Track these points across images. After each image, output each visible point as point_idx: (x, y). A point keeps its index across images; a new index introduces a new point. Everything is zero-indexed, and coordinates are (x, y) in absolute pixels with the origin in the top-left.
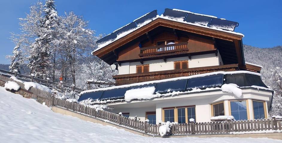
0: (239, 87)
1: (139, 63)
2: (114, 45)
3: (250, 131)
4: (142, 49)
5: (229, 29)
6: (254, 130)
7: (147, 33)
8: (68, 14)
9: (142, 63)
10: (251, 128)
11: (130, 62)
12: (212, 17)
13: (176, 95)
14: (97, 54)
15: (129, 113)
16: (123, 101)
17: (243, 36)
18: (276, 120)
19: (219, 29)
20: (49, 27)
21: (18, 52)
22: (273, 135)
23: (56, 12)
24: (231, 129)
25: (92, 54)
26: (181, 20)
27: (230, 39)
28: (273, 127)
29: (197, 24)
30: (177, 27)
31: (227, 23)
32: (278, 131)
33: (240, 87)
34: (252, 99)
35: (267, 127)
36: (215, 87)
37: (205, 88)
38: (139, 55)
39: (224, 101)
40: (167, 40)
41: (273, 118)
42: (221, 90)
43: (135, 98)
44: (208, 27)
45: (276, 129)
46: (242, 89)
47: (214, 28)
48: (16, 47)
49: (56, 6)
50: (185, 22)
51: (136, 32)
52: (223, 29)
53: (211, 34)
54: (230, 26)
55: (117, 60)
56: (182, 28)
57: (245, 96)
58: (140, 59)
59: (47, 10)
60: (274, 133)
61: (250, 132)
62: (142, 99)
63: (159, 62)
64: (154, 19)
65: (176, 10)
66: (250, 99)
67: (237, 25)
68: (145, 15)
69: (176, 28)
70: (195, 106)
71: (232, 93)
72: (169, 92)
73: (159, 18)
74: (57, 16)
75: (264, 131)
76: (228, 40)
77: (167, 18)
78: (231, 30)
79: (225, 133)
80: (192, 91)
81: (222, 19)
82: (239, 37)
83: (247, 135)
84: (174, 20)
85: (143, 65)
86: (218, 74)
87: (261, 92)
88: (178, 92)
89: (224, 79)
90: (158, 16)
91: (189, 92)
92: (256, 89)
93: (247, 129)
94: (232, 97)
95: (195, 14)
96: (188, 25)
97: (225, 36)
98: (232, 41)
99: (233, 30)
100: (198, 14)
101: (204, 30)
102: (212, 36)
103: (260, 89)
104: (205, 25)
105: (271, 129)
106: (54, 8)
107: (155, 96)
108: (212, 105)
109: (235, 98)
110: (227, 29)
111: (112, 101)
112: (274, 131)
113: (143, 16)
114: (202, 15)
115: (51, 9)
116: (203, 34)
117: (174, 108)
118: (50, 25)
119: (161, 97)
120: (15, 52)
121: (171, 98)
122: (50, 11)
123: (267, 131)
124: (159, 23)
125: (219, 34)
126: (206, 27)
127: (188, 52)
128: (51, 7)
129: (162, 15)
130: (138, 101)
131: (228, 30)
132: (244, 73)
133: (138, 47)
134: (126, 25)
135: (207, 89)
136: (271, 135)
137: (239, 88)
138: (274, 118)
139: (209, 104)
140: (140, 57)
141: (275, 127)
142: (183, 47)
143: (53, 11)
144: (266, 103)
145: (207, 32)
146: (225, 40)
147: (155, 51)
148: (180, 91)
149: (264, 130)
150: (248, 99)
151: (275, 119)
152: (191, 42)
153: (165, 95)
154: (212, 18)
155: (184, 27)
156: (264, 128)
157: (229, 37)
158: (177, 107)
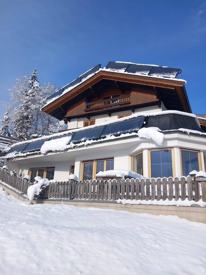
0: (160, 130)
1: (86, 119)
2: (60, 101)
3: (150, 199)
4: (87, 104)
5: (171, 76)
6: (156, 198)
7: (90, 87)
8: (47, 84)
9: (89, 119)
10: (151, 195)
11: (78, 117)
12: (154, 65)
13: (89, 145)
14: (45, 110)
15: (54, 167)
16: (40, 153)
17: (185, 82)
18: (197, 180)
19: (160, 76)
20: (31, 95)
21: (7, 117)
22: (190, 212)
23: (38, 83)
24: (121, 194)
25: (40, 110)
26: (122, 71)
27: (171, 86)
28: (191, 193)
29: (137, 74)
30: (119, 78)
31: (169, 71)
32: (201, 202)
33: (163, 131)
34: (181, 148)
35: (180, 194)
36: (130, 133)
37: (119, 135)
38: (84, 109)
39: (142, 150)
40: (113, 95)
41: (192, 175)
42: (137, 136)
43: (50, 149)
44: (149, 76)
45: (196, 198)
46: (165, 133)
47: (155, 76)
48: (6, 113)
49: (38, 78)
50: (126, 73)
51: (80, 87)
52: (164, 77)
53: (152, 83)
54: (172, 73)
55: (65, 116)
56: (123, 79)
57: (170, 144)
58: (85, 114)
59: (30, 82)
60: (192, 206)
61: (150, 202)
62: (56, 151)
63: (104, 117)
64: (97, 72)
65: (119, 62)
66: (177, 147)
67: (180, 72)
68: (90, 70)
69: (117, 80)
70: (113, 158)
71: (151, 139)
72: (82, 141)
73: (101, 71)
74: (38, 86)
75: (173, 202)
76: (169, 88)
77: (109, 70)
78: (172, 77)
79: (112, 200)
80: (105, 139)
81: (164, 67)
82: (181, 84)
83: (143, 207)
84: (116, 71)
85: (90, 121)
86: (138, 117)
87: (193, 138)
88: (92, 141)
89: (145, 123)
90: (100, 69)
91: (102, 140)
92: (185, 133)
93: (145, 195)
94: (152, 144)
95: (137, 64)
96: (128, 76)
97: (166, 83)
98: (173, 89)
99: (174, 76)
100: (139, 64)
101: (144, 79)
102: (153, 85)
103: (191, 134)
104: (146, 74)
105: (187, 199)
106: (37, 81)
107: (69, 146)
108: (132, 157)
109: (156, 147)
110: (168, 76)
111: (31, 153)
112: (193, 202)
113: (88, 71)
114: (144, 65)
115: (34, 81)
116: (144, 84)
117: (93, 160)
118: (32, 94)
119: (74, 147)
120: (5, 117)
121: (85, 148)
122: (33, 83)
123: (180, 202)
124: (102, 76)
125: (160, 82)
126: (147, 75)
127: (130, 105)
128: (34, 79)
129: (105, 68)
130: (54, 153)
131: (169, 78)
132: (171, 114)
133: (85, 103)
134: (73, 81)
135: (122, 136)
136: (186, 211)
137: (161, 132)
138: (194, 175)
139: (129, 155)
140: (86, 111)
141: (194, 194)
142: (127, 100)
143: (36, 82)
144: (202, 154)
145: (148, 81)
146: (167, 88)
147: (99, 106)
148: (94, 140)
149: (174, 199)
150: (174, 147)
151: (195, 178)
152: (133, 94)
153: (79, 145)
154: (153, 67)
155: (124, 78)
156: (174, 194)
157: (170, 84)
158: (96, 160)
